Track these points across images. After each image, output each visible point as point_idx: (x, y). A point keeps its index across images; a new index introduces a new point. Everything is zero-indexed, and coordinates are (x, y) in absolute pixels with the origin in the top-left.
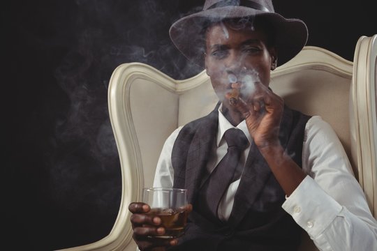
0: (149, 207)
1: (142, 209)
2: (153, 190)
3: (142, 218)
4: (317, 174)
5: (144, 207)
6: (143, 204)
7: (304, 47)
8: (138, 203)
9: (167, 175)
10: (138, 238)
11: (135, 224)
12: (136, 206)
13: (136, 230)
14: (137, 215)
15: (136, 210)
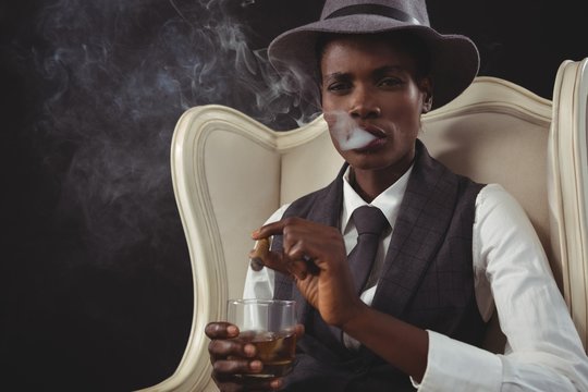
0: (237, 329)
1: (226, 332)
2: (243, 302)
3: (226, 345)
4: (494, 276)
5: (230, 329)
6: (228, 325)
7: (476, 79)
8: (220, 324)
9: (264, 280)
10: (220, 377)
11: (216, 356)
12: (217, 328)
13: (216, 365)
14: (218, 341)
15: (217, 334)
